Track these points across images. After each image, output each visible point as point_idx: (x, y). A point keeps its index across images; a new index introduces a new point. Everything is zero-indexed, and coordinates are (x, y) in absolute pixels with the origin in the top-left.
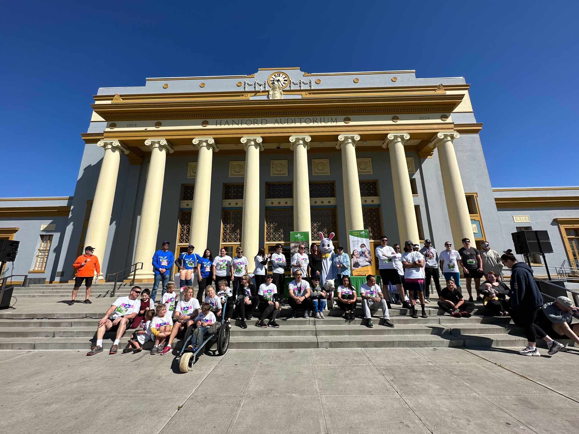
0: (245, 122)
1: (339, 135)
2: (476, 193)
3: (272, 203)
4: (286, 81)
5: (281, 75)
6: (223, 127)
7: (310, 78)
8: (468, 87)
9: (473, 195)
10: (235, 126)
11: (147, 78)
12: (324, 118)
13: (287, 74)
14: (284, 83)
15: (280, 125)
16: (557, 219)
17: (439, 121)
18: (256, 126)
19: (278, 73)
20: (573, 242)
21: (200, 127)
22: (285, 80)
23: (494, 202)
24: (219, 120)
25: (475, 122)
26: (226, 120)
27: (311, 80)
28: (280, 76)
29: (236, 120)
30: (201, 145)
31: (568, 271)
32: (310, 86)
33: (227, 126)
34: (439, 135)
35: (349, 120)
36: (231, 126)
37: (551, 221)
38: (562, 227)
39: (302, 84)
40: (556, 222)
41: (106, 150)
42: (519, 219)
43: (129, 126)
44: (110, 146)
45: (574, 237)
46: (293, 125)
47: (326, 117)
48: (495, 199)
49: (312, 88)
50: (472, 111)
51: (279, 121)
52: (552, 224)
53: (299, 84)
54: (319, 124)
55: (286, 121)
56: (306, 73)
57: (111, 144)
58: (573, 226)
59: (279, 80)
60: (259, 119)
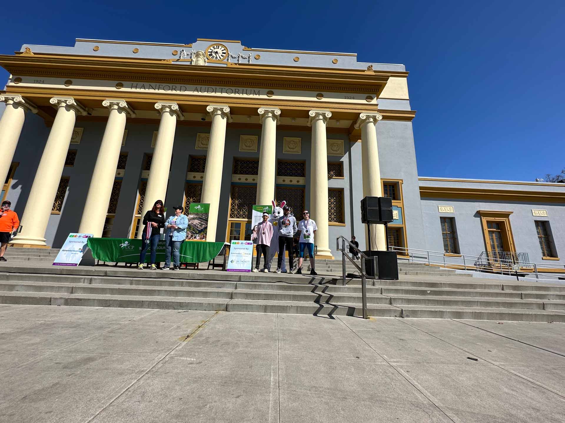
0: (162, 87)
1: (259, 108)
2: (402, 180)
3: (194, 177)
4: (225, 53)
5: (220, 47)
6: (138, 90)
7: (250, 53)
8: (407, 75)
9: (399, 182)
10: (152, 91)
11: (76, 39)
12: (247, 90)
13: (226, 46)
14: (222, 56)
15: (200, 93)
16: (479, 211)
17: (364, 102)
18: (174, 92)
19: (216, 45)
20: (494, 235)
21: (114, 89)
22: (223, 53)
23: (418, 191)
24: (135, 83)
25: (409, 109)
26: (142, 83)
27: (251, 55)
28: (218, 48)
29: (153, 84)
30: (112, 108)
31: (485, 262)
32: (249, 61)
33: (142, 90)
34: (361, 115)
35: (272, 93)
36: (147, 91)
37: (474, 213)
38: (484, 220)
39: (240, 59)
40: (479, 214)
41: (6, 105)
42: (444, 209)
43: (35, 82)
44: (11, 102)
45: (495, 230)
46: (213, 94)
47: (249, 89)
48: (420, 187)
49: (251, 63)
50: (408, 98)
51: (199, 89)
52: (475, 216)
53: (237, 58)
54: (241, 96)
55: (207, 89)
56: (246, 47)
57: (13, 99)
58: (495, 219)
59: (217, 52)
60: (178, 86)
